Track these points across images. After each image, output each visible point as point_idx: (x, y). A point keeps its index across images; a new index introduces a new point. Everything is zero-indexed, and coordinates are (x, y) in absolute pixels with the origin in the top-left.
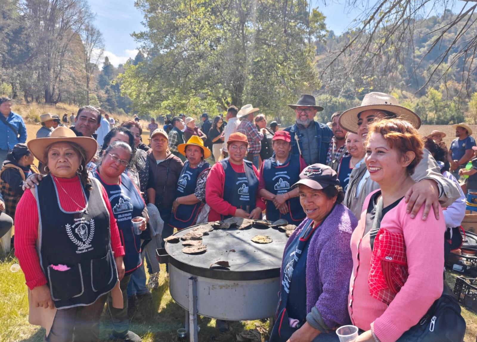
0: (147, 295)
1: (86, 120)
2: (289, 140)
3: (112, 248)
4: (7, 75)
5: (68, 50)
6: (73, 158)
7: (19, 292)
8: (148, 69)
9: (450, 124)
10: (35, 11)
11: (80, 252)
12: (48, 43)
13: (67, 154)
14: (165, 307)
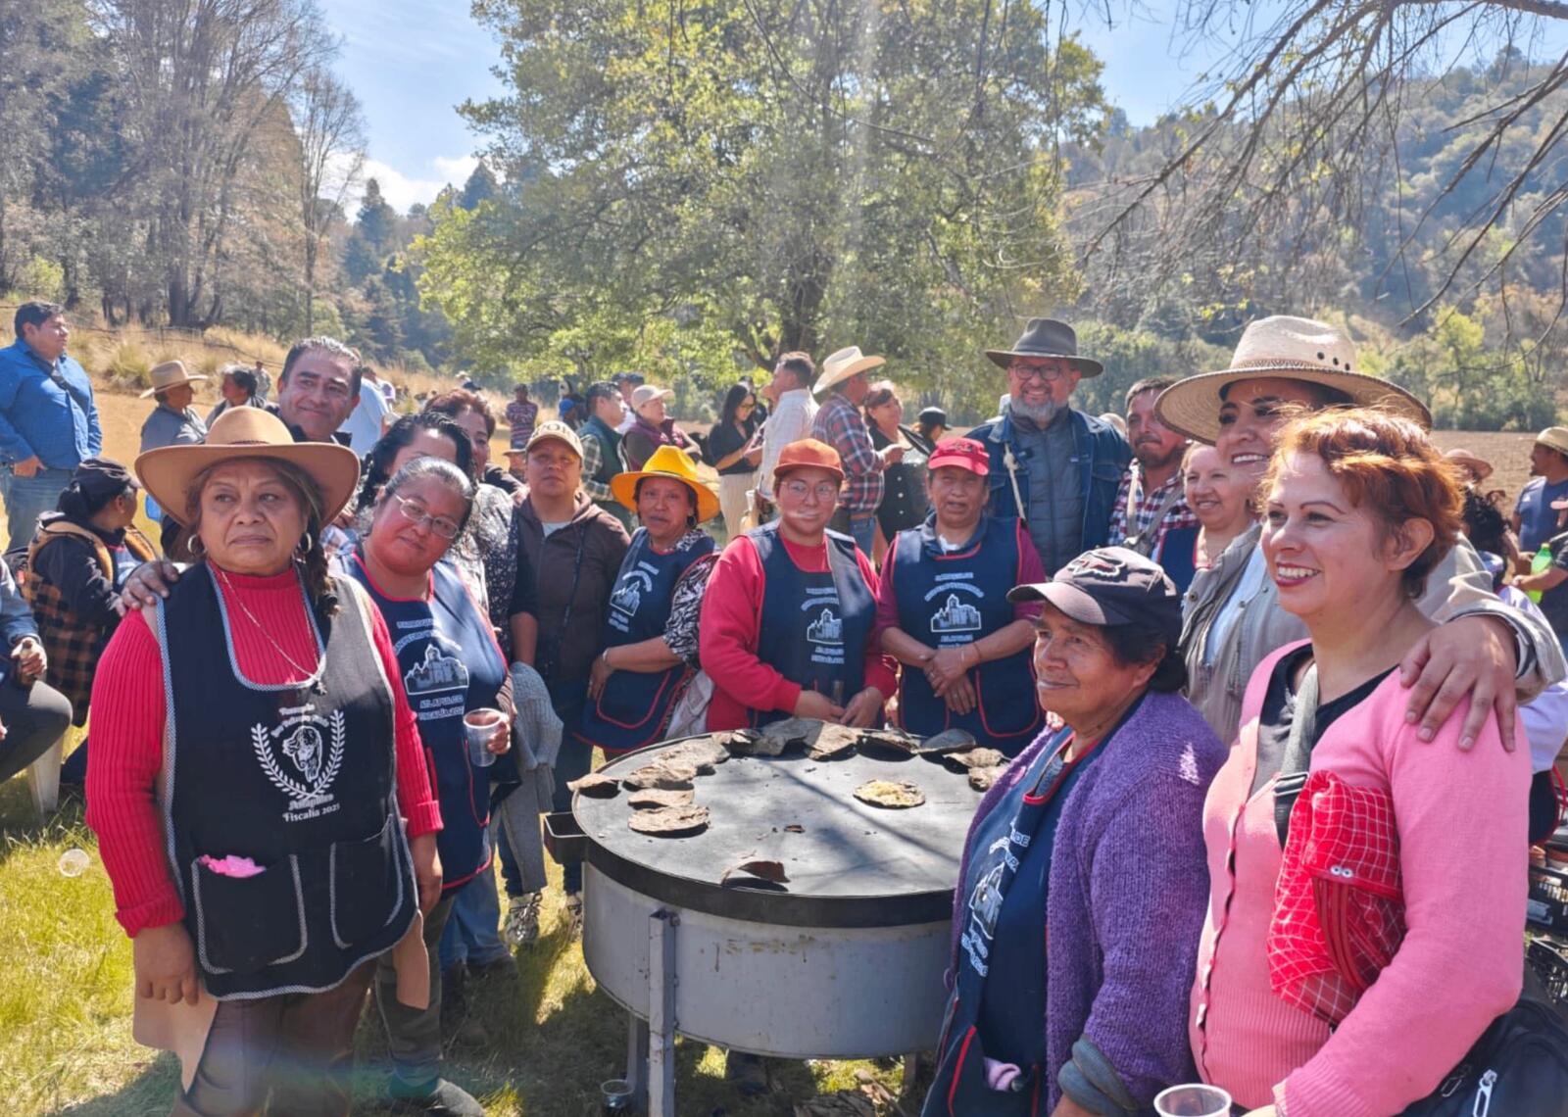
0: (501, 964)
1: (314, 385)
2: (984, 471)
3: (400, 806)
4: (48, 230)
5: (248, 155)
6: (283, 512)
7: (88, 943)
8: (510, 222)
9: (1507, 431)
10: (144, 25)
11: (297, 818)
12: (186, 129)
13: (263, 497)
14: (561, 1006)
